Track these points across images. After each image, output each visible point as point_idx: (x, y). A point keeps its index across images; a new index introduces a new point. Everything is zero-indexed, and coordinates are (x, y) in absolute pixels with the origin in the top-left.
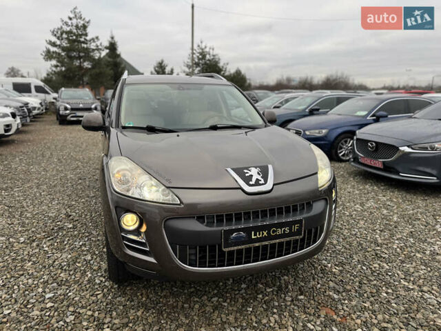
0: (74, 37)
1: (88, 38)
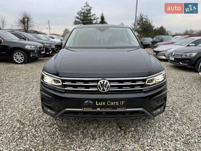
0: (86, 15)
1: (91, 15)
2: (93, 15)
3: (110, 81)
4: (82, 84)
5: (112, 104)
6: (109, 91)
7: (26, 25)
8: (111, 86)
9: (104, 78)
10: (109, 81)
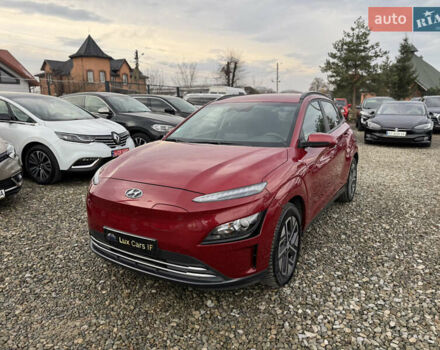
0: (354, 47)
1: (368, 46)
2: (372, 47)
7: (231, 77)
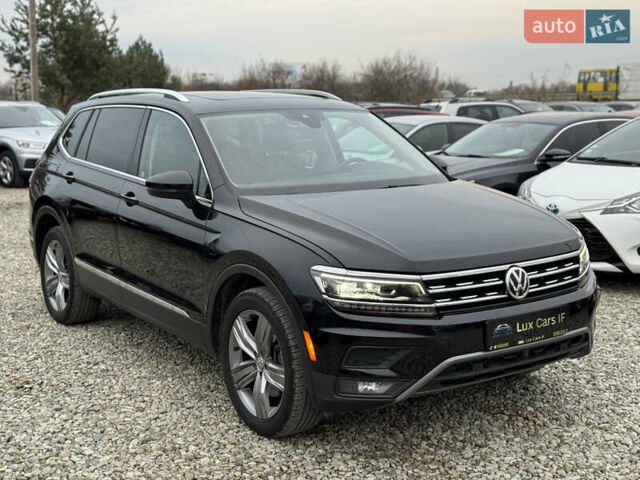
3: (528, 269)
4: (469, 286)
5: (546, 323)
6: (530, 295)
8: (533, 281)
9: (513, 262)
10: (524, 268)
